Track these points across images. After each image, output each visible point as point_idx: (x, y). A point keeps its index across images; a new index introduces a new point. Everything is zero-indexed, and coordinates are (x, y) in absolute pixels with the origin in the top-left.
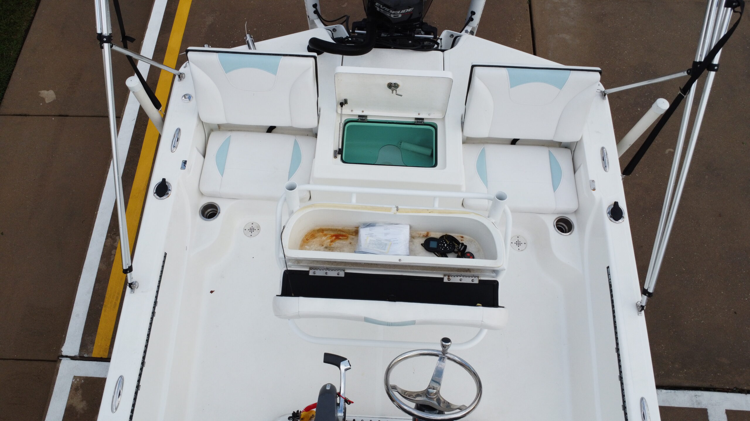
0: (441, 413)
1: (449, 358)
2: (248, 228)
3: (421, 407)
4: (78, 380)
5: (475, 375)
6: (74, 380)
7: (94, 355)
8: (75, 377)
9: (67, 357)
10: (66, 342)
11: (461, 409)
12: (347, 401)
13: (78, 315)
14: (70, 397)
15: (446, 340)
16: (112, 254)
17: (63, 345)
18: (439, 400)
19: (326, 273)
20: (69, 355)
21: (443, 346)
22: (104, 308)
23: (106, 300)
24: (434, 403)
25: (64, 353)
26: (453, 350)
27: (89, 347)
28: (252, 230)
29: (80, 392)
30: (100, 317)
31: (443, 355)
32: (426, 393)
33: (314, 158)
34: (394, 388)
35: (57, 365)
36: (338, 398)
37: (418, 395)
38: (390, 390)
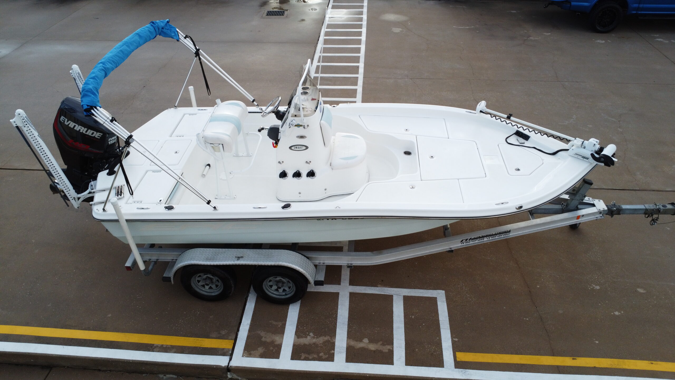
4: (245, 354)
6: (245, 356)
7: (231, 347)
13: (203, 361)
14: (255, 356)
16: (166, 347)
17: (221, 366)
20: (228, 362)
22: (202, 346)
23: (197, 346)
25: (227, 364)
27: (225, 351)
29: (252, 352)
30: (207, 348)
35: (233, 368)
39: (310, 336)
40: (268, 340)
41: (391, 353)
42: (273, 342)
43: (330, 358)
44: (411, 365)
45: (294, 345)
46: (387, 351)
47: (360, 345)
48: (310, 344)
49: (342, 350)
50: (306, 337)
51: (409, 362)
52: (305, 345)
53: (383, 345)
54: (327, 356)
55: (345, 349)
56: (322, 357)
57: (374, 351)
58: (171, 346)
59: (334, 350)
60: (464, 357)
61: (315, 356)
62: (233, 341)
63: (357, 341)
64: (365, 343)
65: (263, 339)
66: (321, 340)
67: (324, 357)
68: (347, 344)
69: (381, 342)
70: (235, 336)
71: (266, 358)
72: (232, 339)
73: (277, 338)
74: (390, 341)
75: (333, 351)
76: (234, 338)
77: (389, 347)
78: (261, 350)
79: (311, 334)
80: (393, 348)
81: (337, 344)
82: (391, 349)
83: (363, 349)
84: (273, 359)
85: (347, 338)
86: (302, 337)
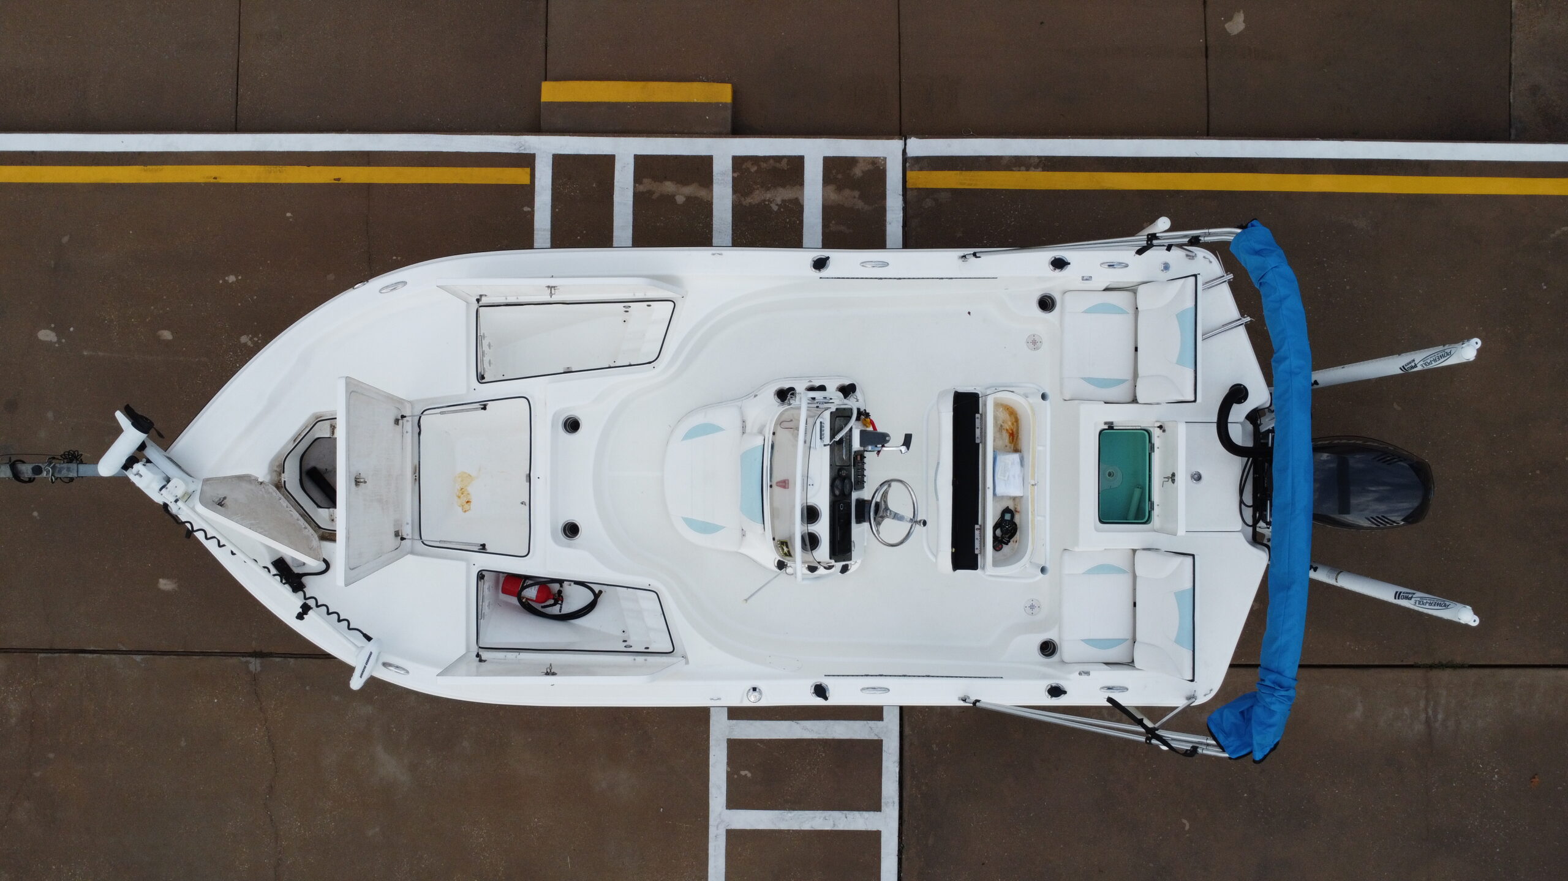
0: (875, 519)
1: (912, 525)
2: (1036, 338)
3: (877, 505)
4: (882, 162)
5: (902, 542)
6: (882, 158)
7: (909, 174)
8: (886, 158)
9: (905, 144)
10: (918, 140)
11: (878, 533)
12: (879, 452)
13: (949, 146)
14: (865, 159)
15: (925, 523)
16: (1020, 167)
17: (917, 138)
18: (883, 517)
19: (978, 428)
20: (907, 147)
21: (920, 521)
22: (958, 172)
23: (968, 173)
24: (881, 513)
25: (908, 141)
26: (918, 528)
27: (916, 166)
28: (1034, 342)
29: (870, 167)
30: (949, 170)
31: (914, 521)
32: (887, 509)
33: (1105, 403)
34: (890, 486)
35: (896, 137)
36: (880, 446)
37: (885, 502)
38: (888, 483)
39: (777, 205)
40: (847, 192)
41: (638, 179)
42: (839, 189)
43: (739, 162)
44: (605, 155)
45: (802, 184)
46: (645, 181)
47: (689, 190)
48: (775, 187)
49: (720, 178)
50: (783, 201)
51: (607, 162)
52: (783, 186)
53: (650, 193)
54: (744, 167)
55: (714, 181)
56: (752, 164)
57: (666, 179)
58: (1012, 170)
59: (734, 179)
60: (516, 176)
61: (764, 165)
62: (909, 186)
63: (696, 198)
64: (682, 193)
65: (857, 194)
66: (758, 197)
67: (748, 164)
68: (712, 190)
69: (655, 196)
70: (907, 197)
71: (846, 157)
72: (912, 189)
73: (834, 197)
74: (640, 200)
75: (736, 175)
76: (908, 193)
77: (641, 188)
78: (858, 172)
79: (775, 208)
80: (635, 187)
81: (729, 190)
82: (637, 185)
83: (684, 182)
84: (833, 157)
85: (712, 202)
86: (790, 201)
